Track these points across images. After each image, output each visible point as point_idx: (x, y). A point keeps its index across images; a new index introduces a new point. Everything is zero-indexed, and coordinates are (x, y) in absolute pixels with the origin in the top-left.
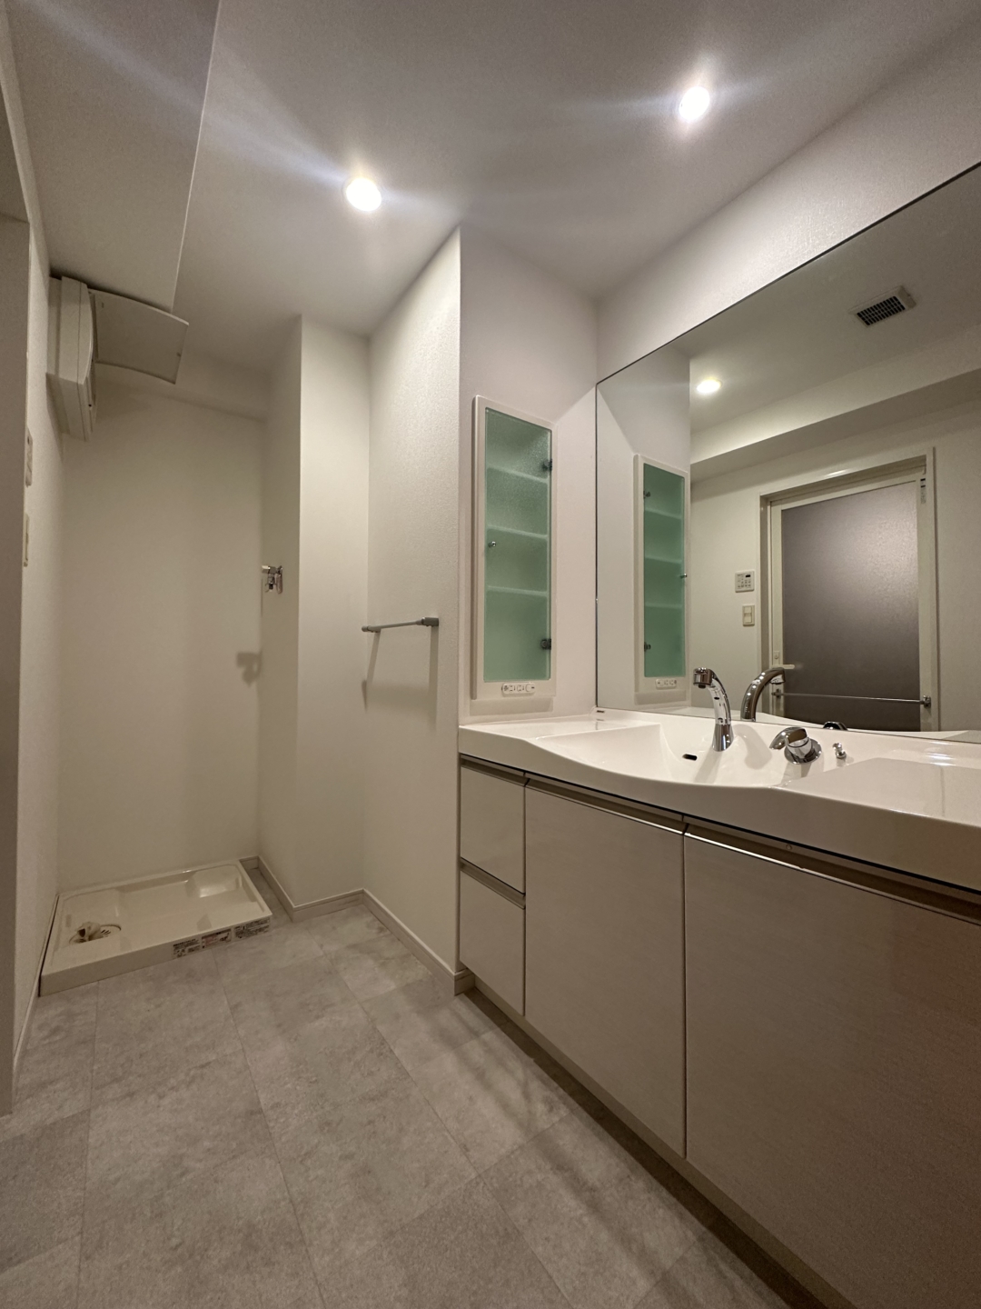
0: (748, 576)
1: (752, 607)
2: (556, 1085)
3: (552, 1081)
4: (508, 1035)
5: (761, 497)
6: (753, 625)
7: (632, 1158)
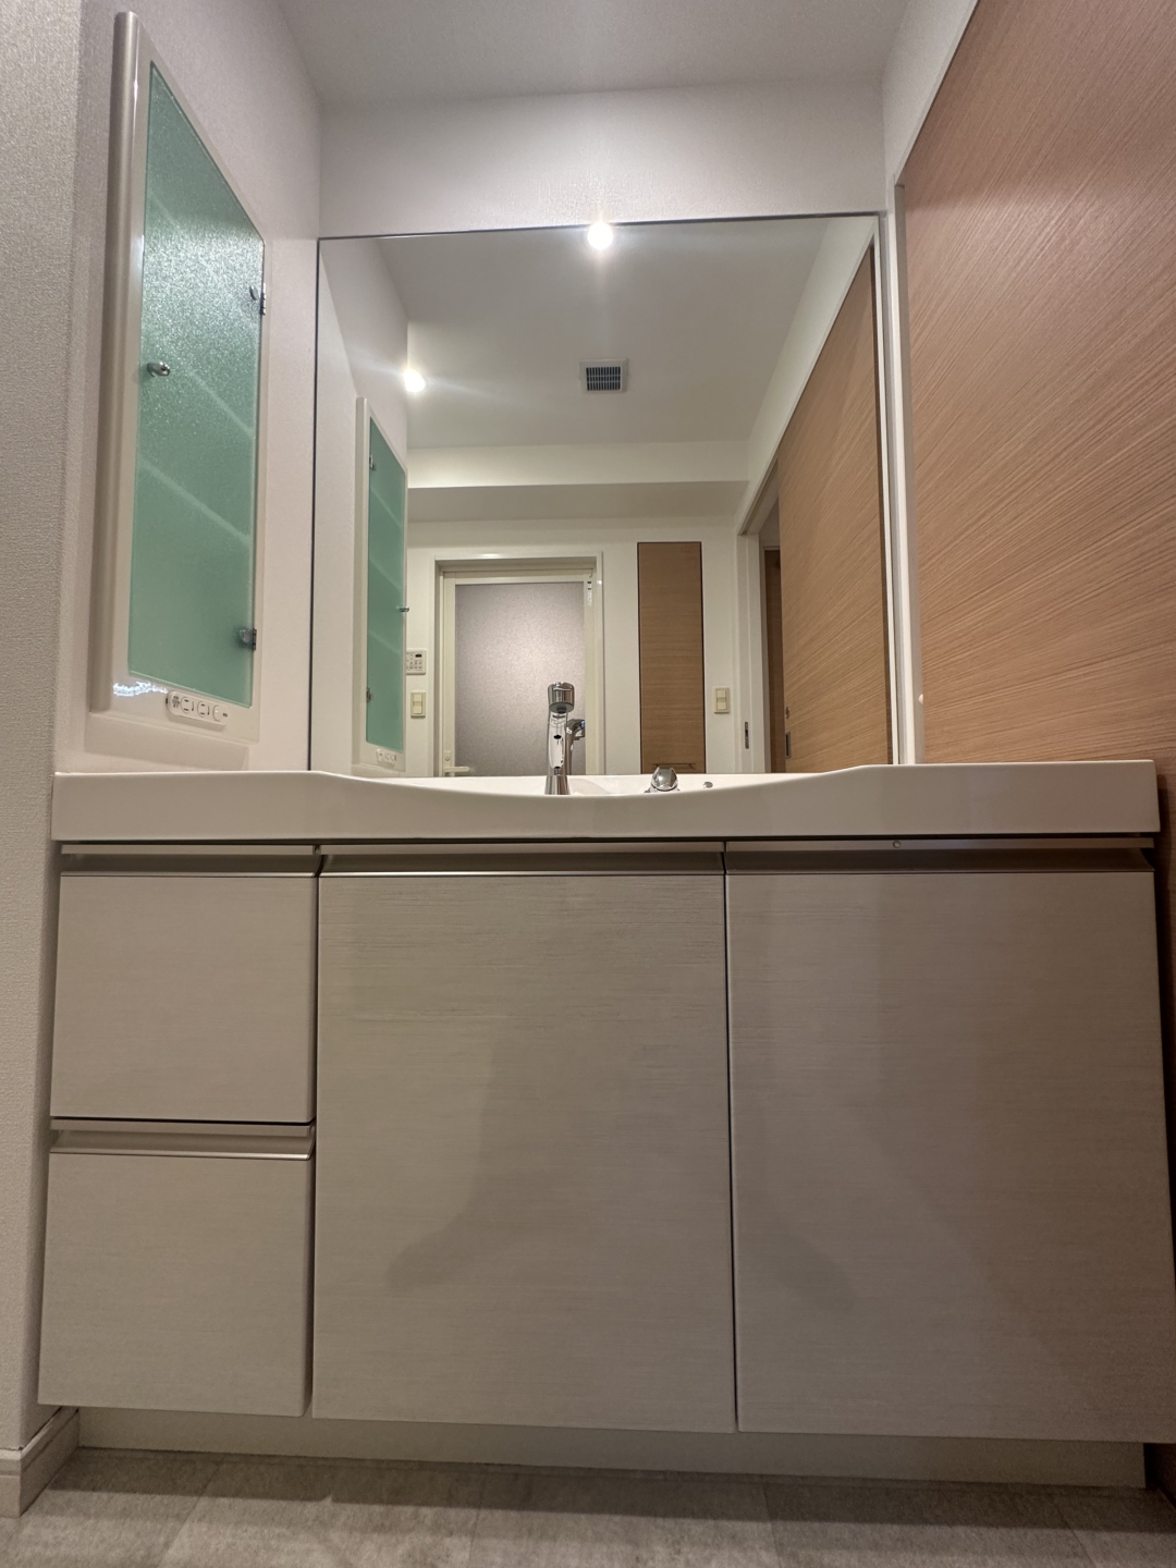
0: (419, 656)
1: (423, 695)
2: (409, 1510)
3: (398, 1509)
4: (237, 1494)
5: (437, 562)
6: (423, 717)
7: (617, 1518)
